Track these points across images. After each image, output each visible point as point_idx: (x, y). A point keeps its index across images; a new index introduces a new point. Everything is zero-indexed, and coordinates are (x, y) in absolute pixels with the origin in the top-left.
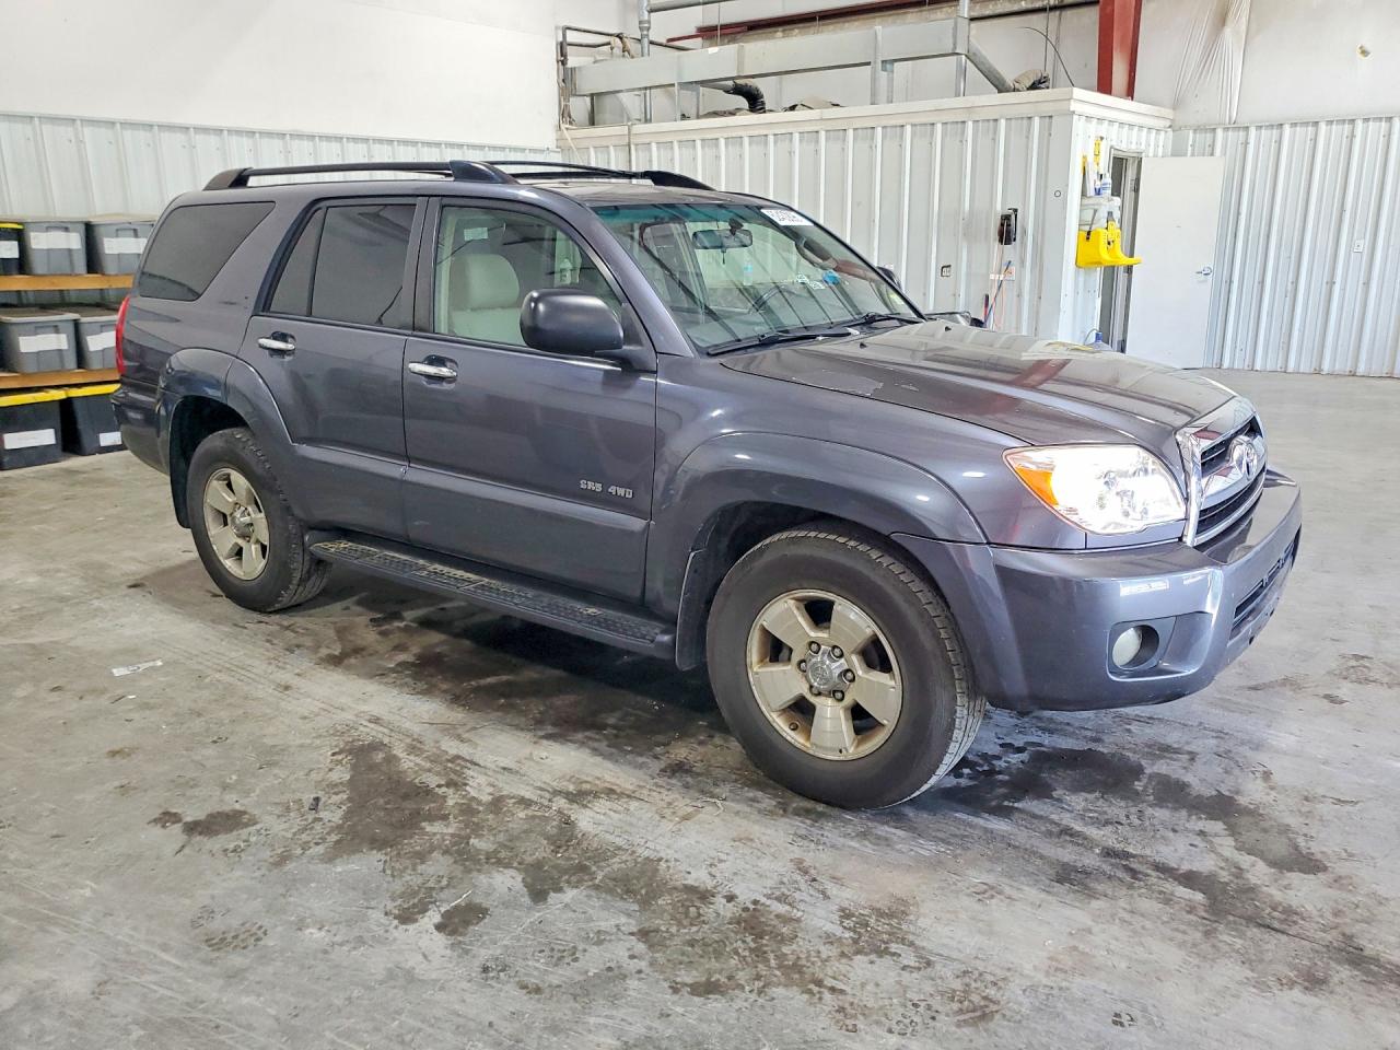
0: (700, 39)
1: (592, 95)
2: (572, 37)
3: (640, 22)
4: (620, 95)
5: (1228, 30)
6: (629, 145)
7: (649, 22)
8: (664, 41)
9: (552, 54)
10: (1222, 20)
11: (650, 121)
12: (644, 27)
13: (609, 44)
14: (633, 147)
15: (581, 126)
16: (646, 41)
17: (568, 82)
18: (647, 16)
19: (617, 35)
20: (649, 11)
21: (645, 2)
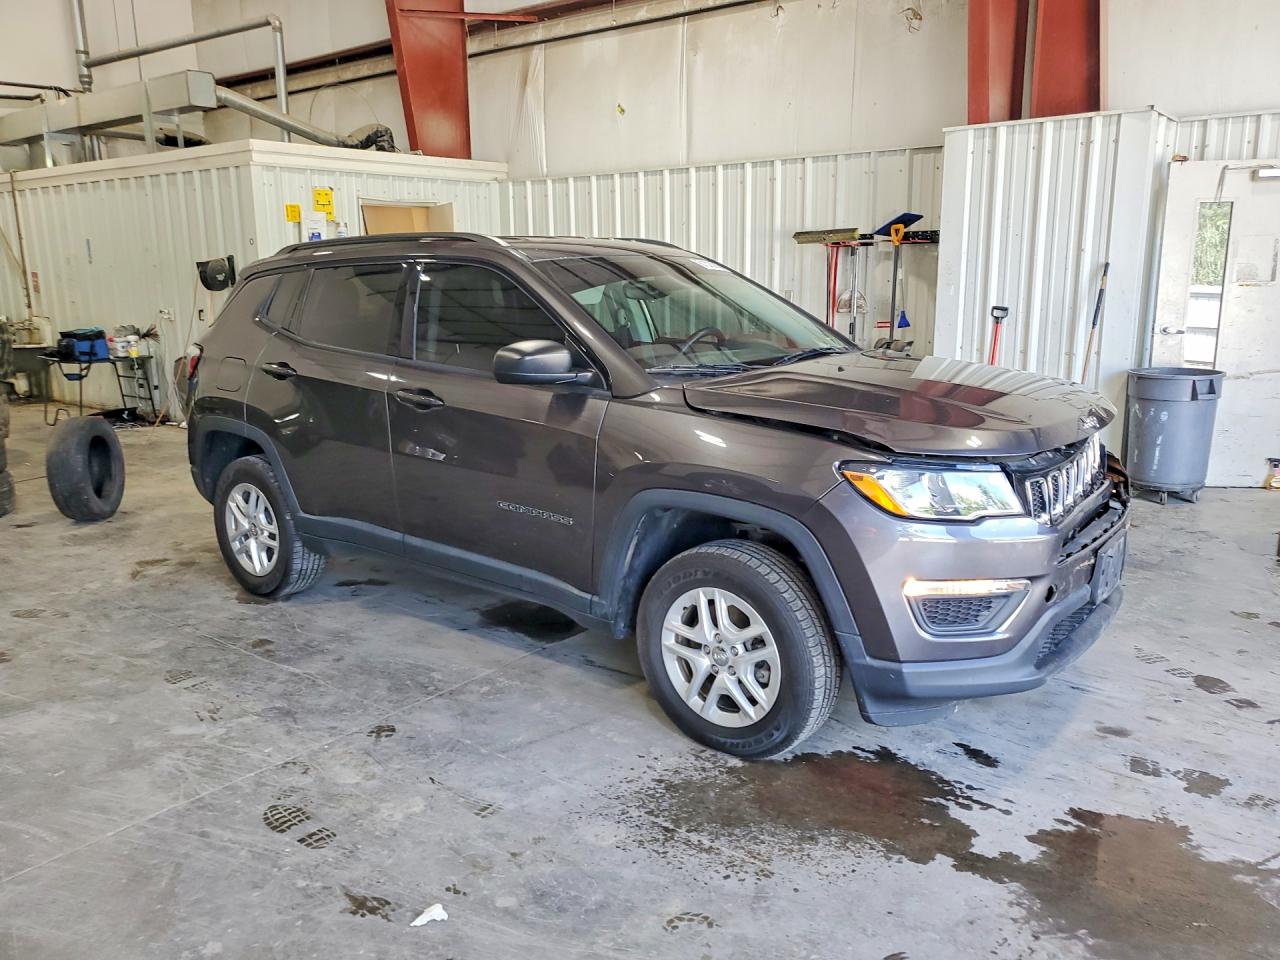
3: (81, 76)
5: (529, 89)
6: (13, 192)
7: (90, 76)
10: (524, 82)
12: (86, 81)
13: (38, 96)
14: (17, 193)
18: (85, 71)
19: (51, 88)
20: (89, 66)
21: (83, 57)
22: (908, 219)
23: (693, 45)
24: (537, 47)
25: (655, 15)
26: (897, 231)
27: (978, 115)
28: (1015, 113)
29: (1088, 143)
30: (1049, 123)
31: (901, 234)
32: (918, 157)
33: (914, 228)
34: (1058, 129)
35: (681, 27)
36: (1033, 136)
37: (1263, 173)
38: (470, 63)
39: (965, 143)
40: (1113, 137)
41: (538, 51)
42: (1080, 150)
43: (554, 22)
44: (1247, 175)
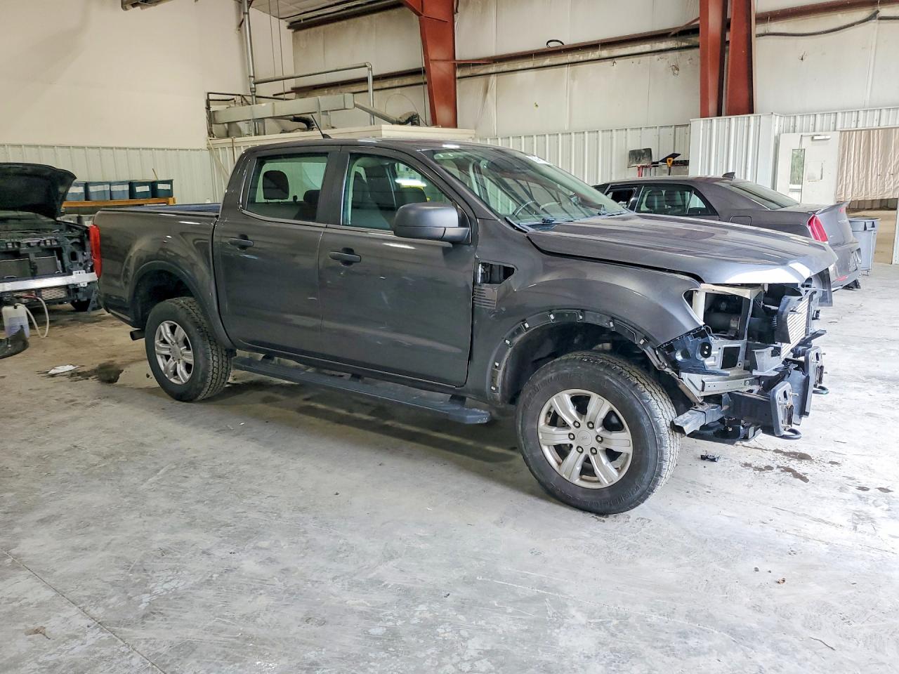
0: (294, 94)
1: (228, 123)
2: (211, 97)
3: (251, 89)
4: (238, 123)
5: (488, 95)
6: (233, 147)
7: (255, 88)
8: (272, 96)
9: (205, 105)
10: (486, 91)
11: (259, 134)
12: (253, 91)
13: (233, 99)
14: (235, 148)
15: (220, 137)
16: (254, 97)
17: (212, 118)
18: (253, 86)
19: (239, 95)
20: (255, 84)
21: (253, 79)
22: (674, 155)
23: (573, 77)
24: (493, 75)
25: (554, 63)
26: (670, 161)
27: (704, 114)
28: (719, 114)
29: (749, 126)
30: (733, 118)
31: (671, 162)
32: (678, 129)
33: (676, 159)
34: (737, 121)
35: (566, 69)
36: (727, 123)
37: (816, 138)
38: (457, 81)
39: (699, 125)
40: (758, 124)
41: (493, 78)
42: (745, 129)
43: (502, 64)
44: (810, 138)
